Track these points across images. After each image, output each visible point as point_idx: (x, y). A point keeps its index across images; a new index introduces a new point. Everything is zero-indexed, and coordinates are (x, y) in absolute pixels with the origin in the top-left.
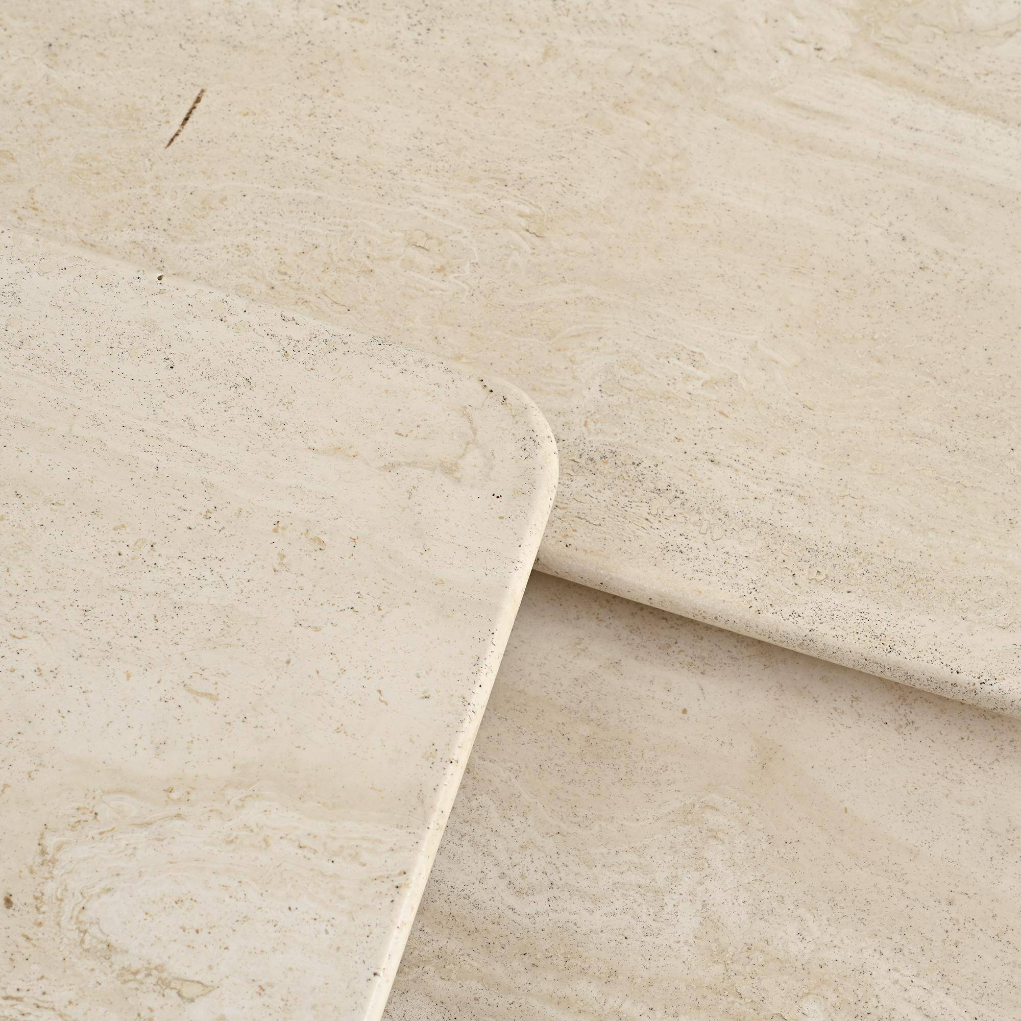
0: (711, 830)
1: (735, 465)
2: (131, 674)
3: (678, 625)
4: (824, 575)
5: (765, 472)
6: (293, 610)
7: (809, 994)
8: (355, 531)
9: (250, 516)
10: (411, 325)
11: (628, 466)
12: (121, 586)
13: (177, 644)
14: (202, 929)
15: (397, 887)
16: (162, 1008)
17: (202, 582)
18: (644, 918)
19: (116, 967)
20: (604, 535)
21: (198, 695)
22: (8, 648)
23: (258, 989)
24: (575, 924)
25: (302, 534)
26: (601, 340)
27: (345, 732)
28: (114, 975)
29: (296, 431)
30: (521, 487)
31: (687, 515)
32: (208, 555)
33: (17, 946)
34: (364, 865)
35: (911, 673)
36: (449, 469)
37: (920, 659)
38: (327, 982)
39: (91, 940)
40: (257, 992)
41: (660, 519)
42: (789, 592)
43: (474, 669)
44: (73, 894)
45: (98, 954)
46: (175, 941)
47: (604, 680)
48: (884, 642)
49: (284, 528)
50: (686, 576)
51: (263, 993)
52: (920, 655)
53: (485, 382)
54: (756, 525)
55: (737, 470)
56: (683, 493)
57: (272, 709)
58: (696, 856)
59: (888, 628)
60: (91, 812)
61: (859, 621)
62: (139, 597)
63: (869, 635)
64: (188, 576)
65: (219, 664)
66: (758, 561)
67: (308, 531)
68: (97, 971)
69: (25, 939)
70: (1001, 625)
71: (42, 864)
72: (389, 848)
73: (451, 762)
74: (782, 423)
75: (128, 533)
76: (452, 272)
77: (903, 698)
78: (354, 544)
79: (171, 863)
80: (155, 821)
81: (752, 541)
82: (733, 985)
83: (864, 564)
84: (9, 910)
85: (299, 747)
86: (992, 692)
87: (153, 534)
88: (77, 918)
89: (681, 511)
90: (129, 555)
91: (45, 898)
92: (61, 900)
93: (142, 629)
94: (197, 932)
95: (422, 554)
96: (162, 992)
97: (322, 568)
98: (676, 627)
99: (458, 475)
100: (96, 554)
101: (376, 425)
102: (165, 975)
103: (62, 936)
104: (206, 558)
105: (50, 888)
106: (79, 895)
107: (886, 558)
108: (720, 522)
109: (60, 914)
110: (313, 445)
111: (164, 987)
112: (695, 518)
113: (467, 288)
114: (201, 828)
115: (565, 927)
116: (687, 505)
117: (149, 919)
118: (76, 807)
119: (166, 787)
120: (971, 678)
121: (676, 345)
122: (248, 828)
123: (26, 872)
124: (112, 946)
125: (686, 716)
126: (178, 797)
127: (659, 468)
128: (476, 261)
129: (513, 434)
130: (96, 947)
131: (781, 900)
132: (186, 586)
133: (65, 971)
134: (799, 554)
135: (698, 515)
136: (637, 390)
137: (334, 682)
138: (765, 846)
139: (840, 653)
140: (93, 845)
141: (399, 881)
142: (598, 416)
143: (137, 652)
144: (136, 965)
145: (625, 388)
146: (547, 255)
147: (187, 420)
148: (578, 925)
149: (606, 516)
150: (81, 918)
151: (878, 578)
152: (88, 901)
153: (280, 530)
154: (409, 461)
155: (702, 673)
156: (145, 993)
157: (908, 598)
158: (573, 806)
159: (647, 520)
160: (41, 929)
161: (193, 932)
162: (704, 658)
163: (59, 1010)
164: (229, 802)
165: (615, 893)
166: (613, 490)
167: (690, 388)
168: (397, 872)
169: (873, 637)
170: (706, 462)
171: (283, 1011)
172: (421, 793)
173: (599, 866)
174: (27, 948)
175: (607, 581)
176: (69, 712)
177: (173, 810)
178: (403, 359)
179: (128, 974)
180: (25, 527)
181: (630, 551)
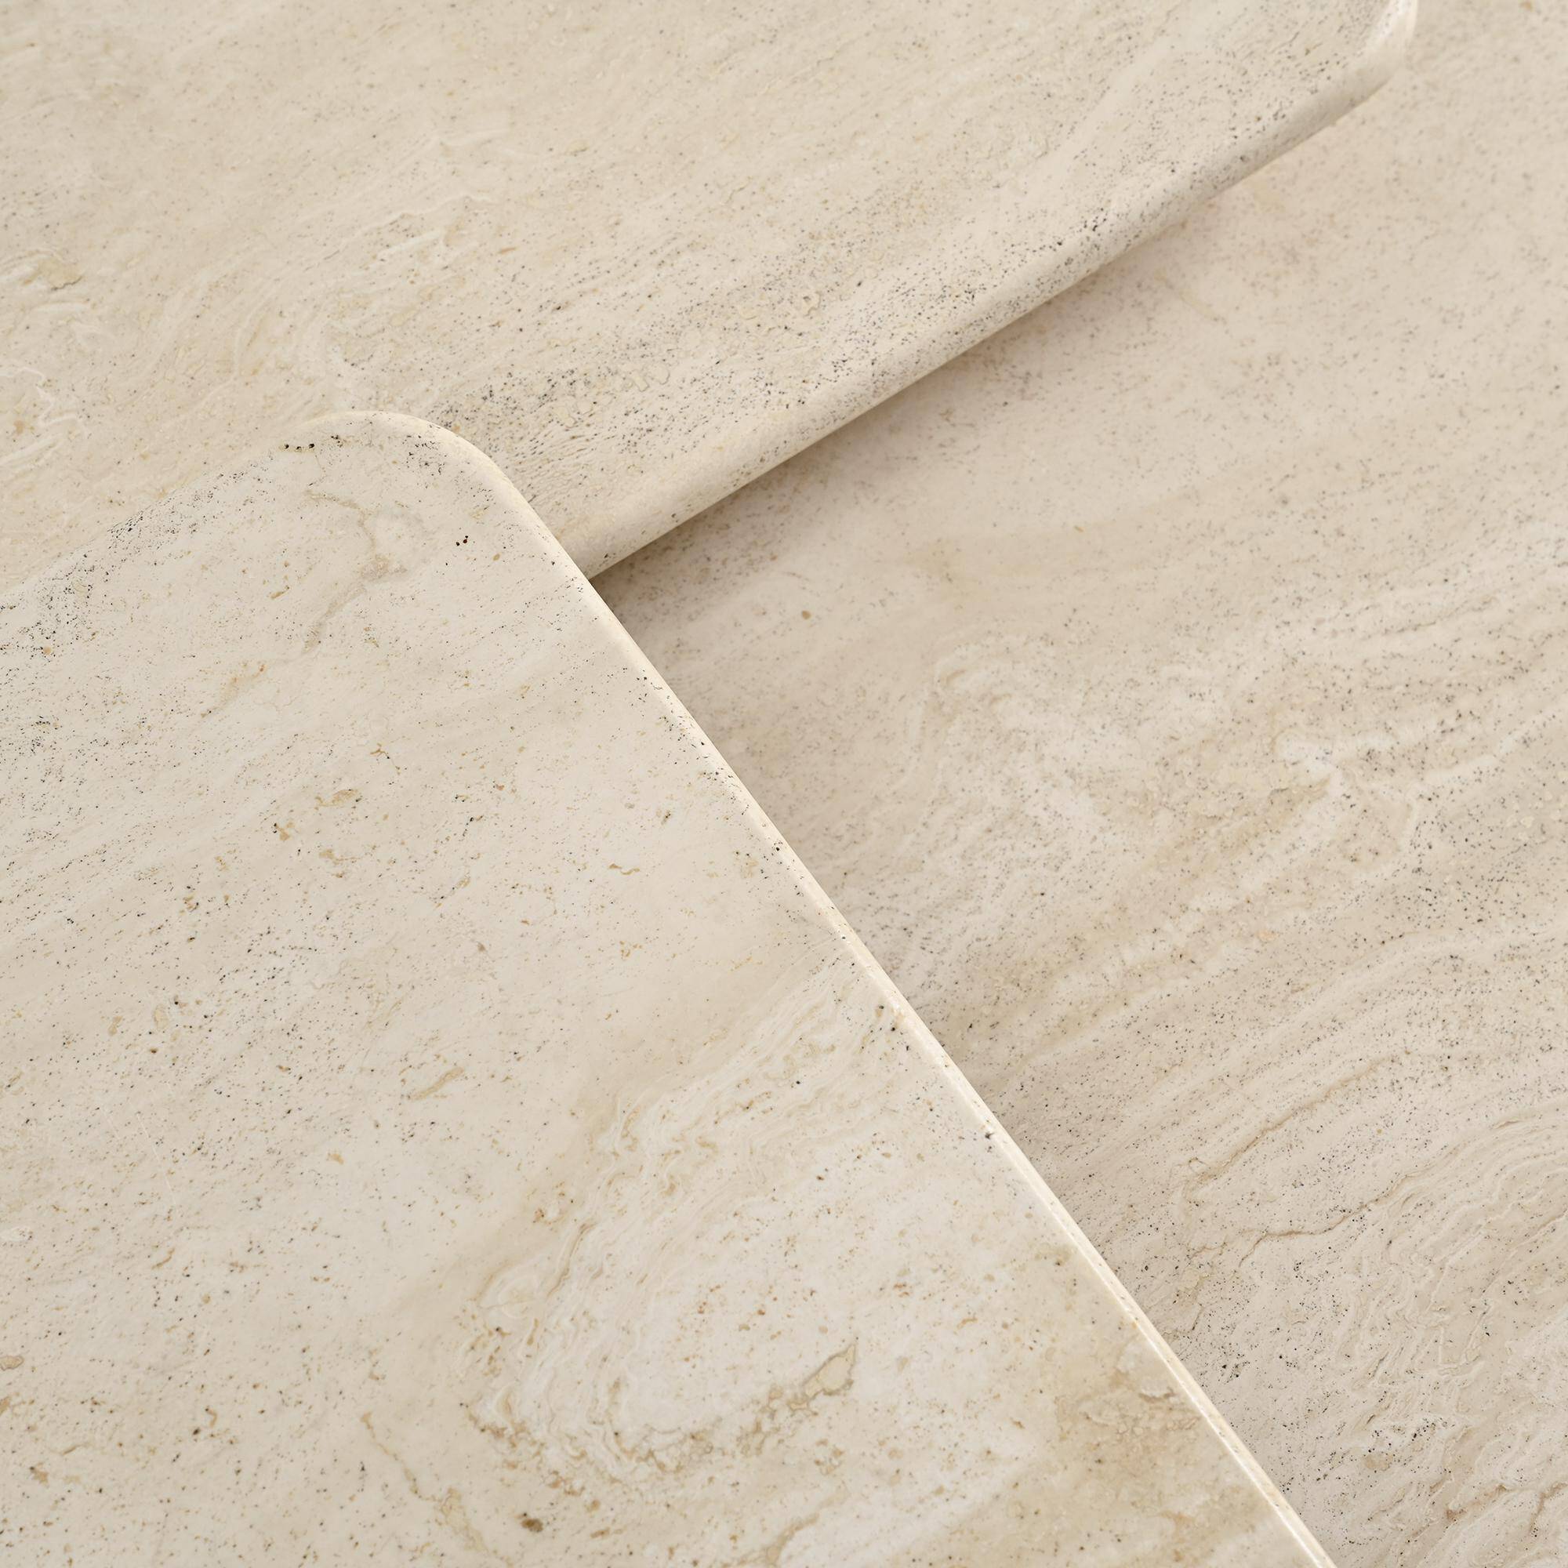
0: (982, 699)
1: (586, 286)
2: (338, 1153)
3: (687, 540)
4: (814, 295)
5: (624, 260)
6: (415, 892)
7: (1273, 741)
8: (368, 742)
9: (237, 854)
10: (66, 518)
11: (483, 408)
12: (200, 1081)
13: (341, 1067)
14: (763, 1305)
15: (894, 1029)
16: (830, 1428)
17: (281, 977)
18: (1033, 854)
19: (731, 1446)
20: (553, 502)
21: (436, 1090)
22: (169, 1284)
23: (898, 1292)
24: (978, 940)
25: (317, 808)
26: (285, 314)
27: (635, 947)
28: (739, 1456)
29: (166, 715)
30: (475, 505)
31: (607, 389)
32: (249, 941)
33: (602, 1554)
34: (833, 1048)
35: (1014, 297)
36: (378, 570)
37: (1010, 271)
38: (953, 1202)
39: (667, 1455)
40: (901, 1296)
41: (585, 423)
42: (805, 349)
43: (676, 734)
44: (586, 1433)
45: (695, 1457)
46: (752, 1349)
47: (689, 677)
48: (957, 294)
49: (291, 824)
50: (686, 448)
51: (907, 1289)
52: (1005, 268)
53: (293, 444)
54: (685, 322)
55: (594, 290)
56: (573, 372)
57: (530, 1013)
58: (1002, 739)
59: (942, 276)
60: (490, 1334)
61: (906, 301)
62: (236, 1068)
63: (933, 303)
64: (257, 988)
65: (413, 1034)
66: (735, 354)
67: (319, 798)
68: (717, 1476)
69: (600, 1537)
70: (1039, 153)
71: (514, 1445)
72: (833, 1003)
73: (778, 849)
74: (576, 195)
75: (133, 1021)
76: (35, 416)
77: (990, 362)
78: (384, 756)
79: (642, 1281)
80: (568, 1263)
81: (702, 342)
82: (1197, 817)
83: (837, 241)
84: (543, 1532)
85: (610, 1016)
86: (1113, 228)
87: (160, 991)
88: (624, 1451)
89: (595, 391)
90: (165, 1040)
91: (563, 1473)
92: (583, 1455)
93: (285, 1096)
94: (761, 1313)
95: (467, 685)
96: (808, 1413)
97: (386, 817)
98: (688, 544)
99: (395, 566)
100: (128, 1081)
101: (240, 615)
102: (789, 1394)
103: (633, 1487)
104: (250, 947)
105: (554, 1457)
106: (594, 1427)
107: (850, 213)
108: (646, 359)
109: (601, 1469)
110: (203, 708)
111: (804, 1406)
112: (618, 382)
113: (73, 416)
114: (622, 1212)
115: (972, 954)
116: (593, 379)
117: (697, 1361)
118: (468, 1348)
119: (532, 1216)
120: (1078, 235)
121: (366, 234)
122: (669, 1154)
123: (509, 1474)
124: (698, 1433)
125: (813, 617)
126: (558, 1211)
127: (515, 374)
128: (44, 379)
129: (395, 462)
130: (683, 1455)
131: (1134, 683)
132: (269, 1000)
133: (685, 1516)
134: (763, 303)
135: (617, 377)
136: (389, 323)
137: (555, 912)
138: (1051, 651)
139: (923, 355)
140: (539, 1363)
141: (886, 1022)
142: (386, 393)
143: (312, 1124)
144: (748, 1421)
145: (374, 334)
146: (112, 291)
147: (31, 836)
148: (983, 937)
149: (529, 481)
150: (628, 1446)
151: (868, 240)
152: (611, 1421)
153: (288, 831)
154: (325, 610)
155: (774, 558)
156: (793, 1436)
157: (922, 226)
158: (825, 831)
159: (574, 438)
160: (603, 1507)
161: (759, 1319)
162: (755, 543)
163: (733, 1559)
164: (615, 1154)
165: (976, 865)
166: (501, 447)
167: (438, 262)
168: (874, 1016)
169: (940, 301)
170: (555, 316)
171: (951, 1280)
172: (790, 913)
173: (926, 858)
174: (615, 1544)
175: (611, 546)
176: (325, 1267)
177: (570, 1230)
178: (176, 518)
179: (752, 1438)
180: (12, 1145)
181: (598, 487)
